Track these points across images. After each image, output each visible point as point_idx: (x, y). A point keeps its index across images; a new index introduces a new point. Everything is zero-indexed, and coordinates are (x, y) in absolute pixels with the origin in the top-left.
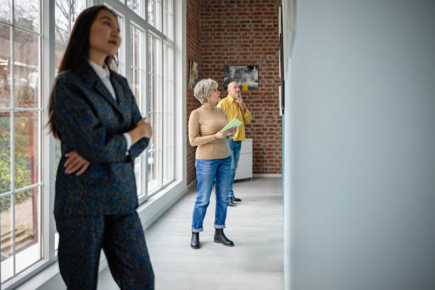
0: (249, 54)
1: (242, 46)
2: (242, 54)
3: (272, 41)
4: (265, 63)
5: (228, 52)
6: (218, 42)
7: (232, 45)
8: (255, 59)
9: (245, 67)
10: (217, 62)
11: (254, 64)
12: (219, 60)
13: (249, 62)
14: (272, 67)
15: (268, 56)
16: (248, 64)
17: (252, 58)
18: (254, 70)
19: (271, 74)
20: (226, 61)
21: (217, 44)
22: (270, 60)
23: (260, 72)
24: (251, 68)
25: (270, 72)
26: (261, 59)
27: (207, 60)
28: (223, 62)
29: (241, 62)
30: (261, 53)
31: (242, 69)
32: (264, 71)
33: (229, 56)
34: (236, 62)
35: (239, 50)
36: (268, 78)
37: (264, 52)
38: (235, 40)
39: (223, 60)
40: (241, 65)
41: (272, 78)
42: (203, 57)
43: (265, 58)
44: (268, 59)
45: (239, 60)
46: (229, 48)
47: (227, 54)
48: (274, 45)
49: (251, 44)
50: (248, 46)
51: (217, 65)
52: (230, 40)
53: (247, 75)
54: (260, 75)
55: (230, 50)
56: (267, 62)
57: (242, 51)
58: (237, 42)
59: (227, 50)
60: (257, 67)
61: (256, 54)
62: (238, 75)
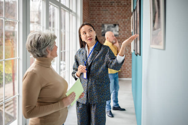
0: (114, 18)
1: (111, 14)
2: (110, 18)
3: (125, 12)
4: (122, 23)
5: (104, 17)
6: (99, 12)
7: (106, 14)
8: (117, 21)
9: (112, 25)
10: (98, 22)
11: (117, 23)
12: (99, 21)
13: (114, 22)
14: (126, 25)
15: (124, 19)
16: (114, 23)
17: (116, 20)
18: (117, 26)
19: (125, 28)
20: (103, 22)
21: (98, 13)
22: (125, 21)
23: (120, 27)
24: (115, 25)
25: (125, 27)
26: (120, 21)
27: (93, 21)
28: (101, 22)
29: (110, 22)
30: (120, 18)
31: (111, 26)
32: (122, 27)
33: (104, 19)
34: (108, 22)
35: (109, 16)
36: (124, 30)
37: (122, 17)
38: (107, 11)
39: (101, 21)
40: (110, 24)
41: (125, 30)
42: (92, 19)
43: (122, 20)
44: (124, 21)
45: (109, 21)
46: (104, 15)
47: (103, 18)
48: (127, 14)
49: (115, 13)
50: (114, 14)
51: (98, 24)
52: (104, 11)
53: (113, 29)
54: (120, 29)
55: (105, 16)
56: (124, 22)
57: (111, 17)
58: (108, 12)
59: (103, 16)
60: (118, 25)
61: (118, 18)
62: (109, 29)
